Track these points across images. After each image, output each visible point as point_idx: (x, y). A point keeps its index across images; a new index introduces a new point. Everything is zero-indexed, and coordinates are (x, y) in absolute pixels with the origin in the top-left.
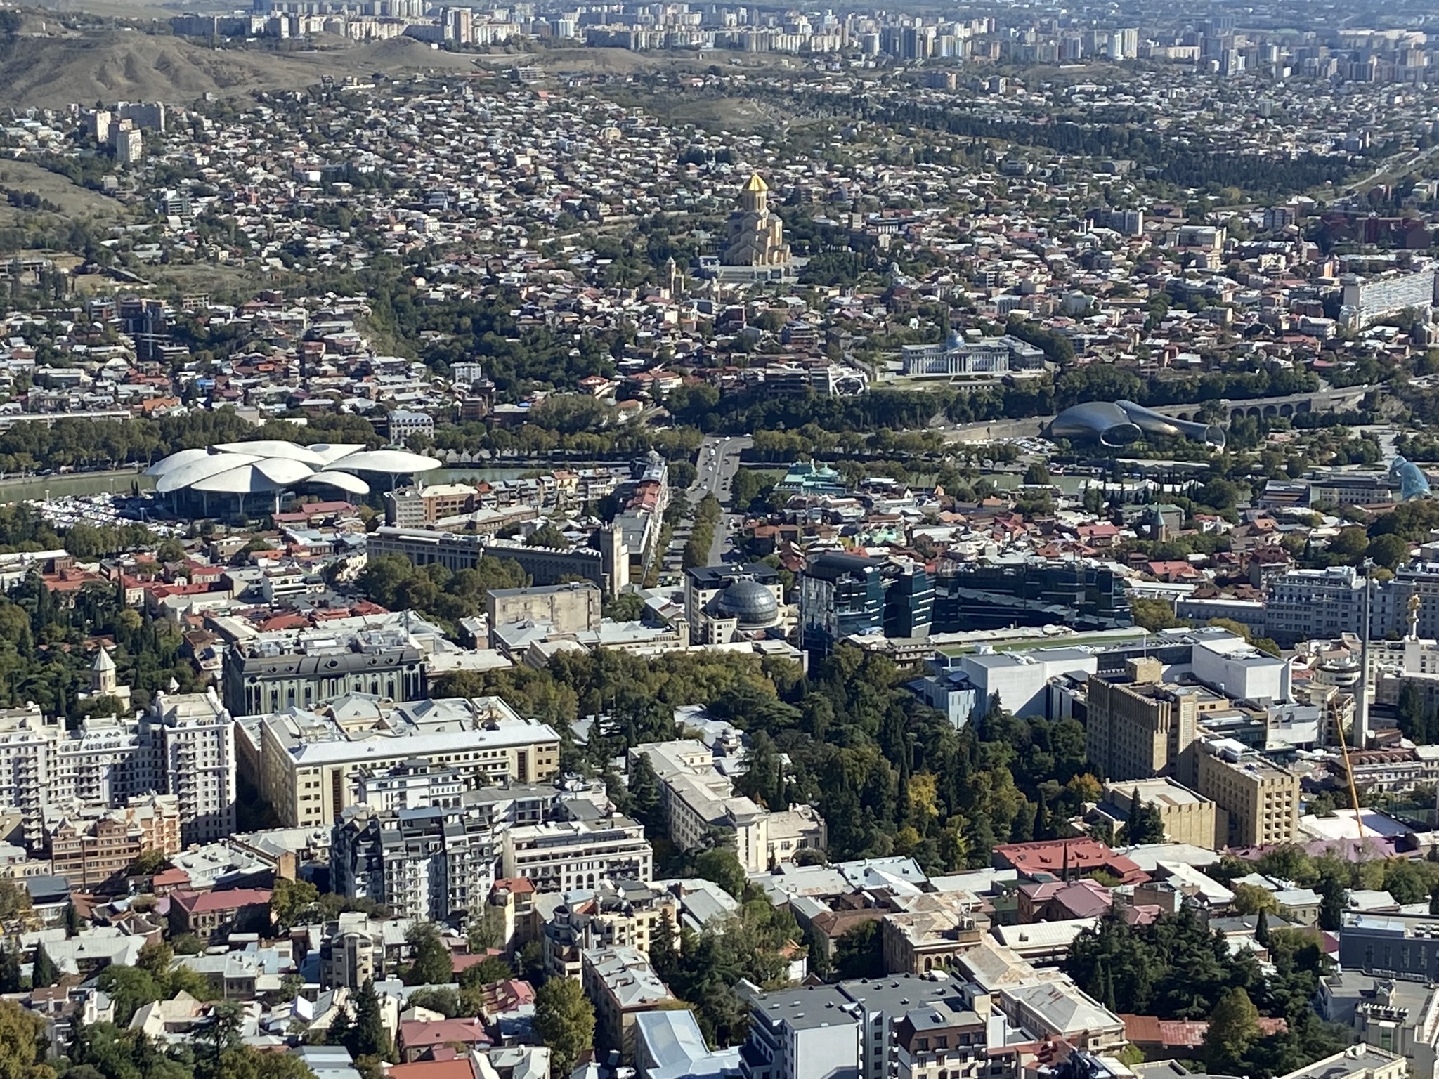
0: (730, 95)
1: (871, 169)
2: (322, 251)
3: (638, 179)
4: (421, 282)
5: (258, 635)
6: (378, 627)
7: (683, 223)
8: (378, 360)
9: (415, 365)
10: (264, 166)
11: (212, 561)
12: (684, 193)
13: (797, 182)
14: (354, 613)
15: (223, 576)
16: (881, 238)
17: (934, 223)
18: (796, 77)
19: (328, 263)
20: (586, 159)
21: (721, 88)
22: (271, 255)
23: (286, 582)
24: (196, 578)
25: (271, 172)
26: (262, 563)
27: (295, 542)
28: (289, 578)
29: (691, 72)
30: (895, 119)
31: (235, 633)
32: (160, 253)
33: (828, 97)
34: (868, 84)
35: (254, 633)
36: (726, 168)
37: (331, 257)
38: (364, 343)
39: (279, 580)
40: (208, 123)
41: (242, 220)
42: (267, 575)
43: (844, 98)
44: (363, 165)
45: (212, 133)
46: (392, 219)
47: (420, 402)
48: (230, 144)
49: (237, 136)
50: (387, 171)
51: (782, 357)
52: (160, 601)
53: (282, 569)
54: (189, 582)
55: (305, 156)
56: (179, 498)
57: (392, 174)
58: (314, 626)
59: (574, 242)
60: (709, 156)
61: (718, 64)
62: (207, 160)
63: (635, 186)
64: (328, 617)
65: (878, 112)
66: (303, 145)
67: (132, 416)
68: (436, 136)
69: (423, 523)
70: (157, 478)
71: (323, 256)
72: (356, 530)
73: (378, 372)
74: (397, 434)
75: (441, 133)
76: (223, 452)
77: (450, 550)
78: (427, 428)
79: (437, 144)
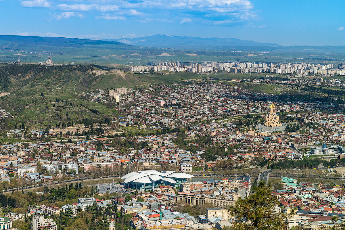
3: (243, 105)
5: (149, 219)
8: (178, 150)
9: (187, 152)
12: (254, 108)
16: (305, 120)
17: (319, 116)
20: (230, 100)
25: (152, 104)
29: (256, 79)
30: (308, 90)
31: (143, 218)
32: (126, 124)
33: (291, 84)
34: (301, 81)
36: (265, 102)
37: (167, 125)
38: (175, 146)
43: (295, 85)
47: (189, 161)
48: (143, 97)
49: (144, 95)
56: (130, 184)
57: (182, 104)
60: (261, 99)
61: (263, 77)
63: (242, 107)
67: (119, 164)
68: (193, 95)
69: (189, 191)
70: (125, 179)
71: (165, 124)
72: (173, 192)
73: (178, 153)
74: (183, 169)
75: (194, 94)
76: (141, 173)
77: (196, 198)
78: (190, 167)
79: (193, 97)
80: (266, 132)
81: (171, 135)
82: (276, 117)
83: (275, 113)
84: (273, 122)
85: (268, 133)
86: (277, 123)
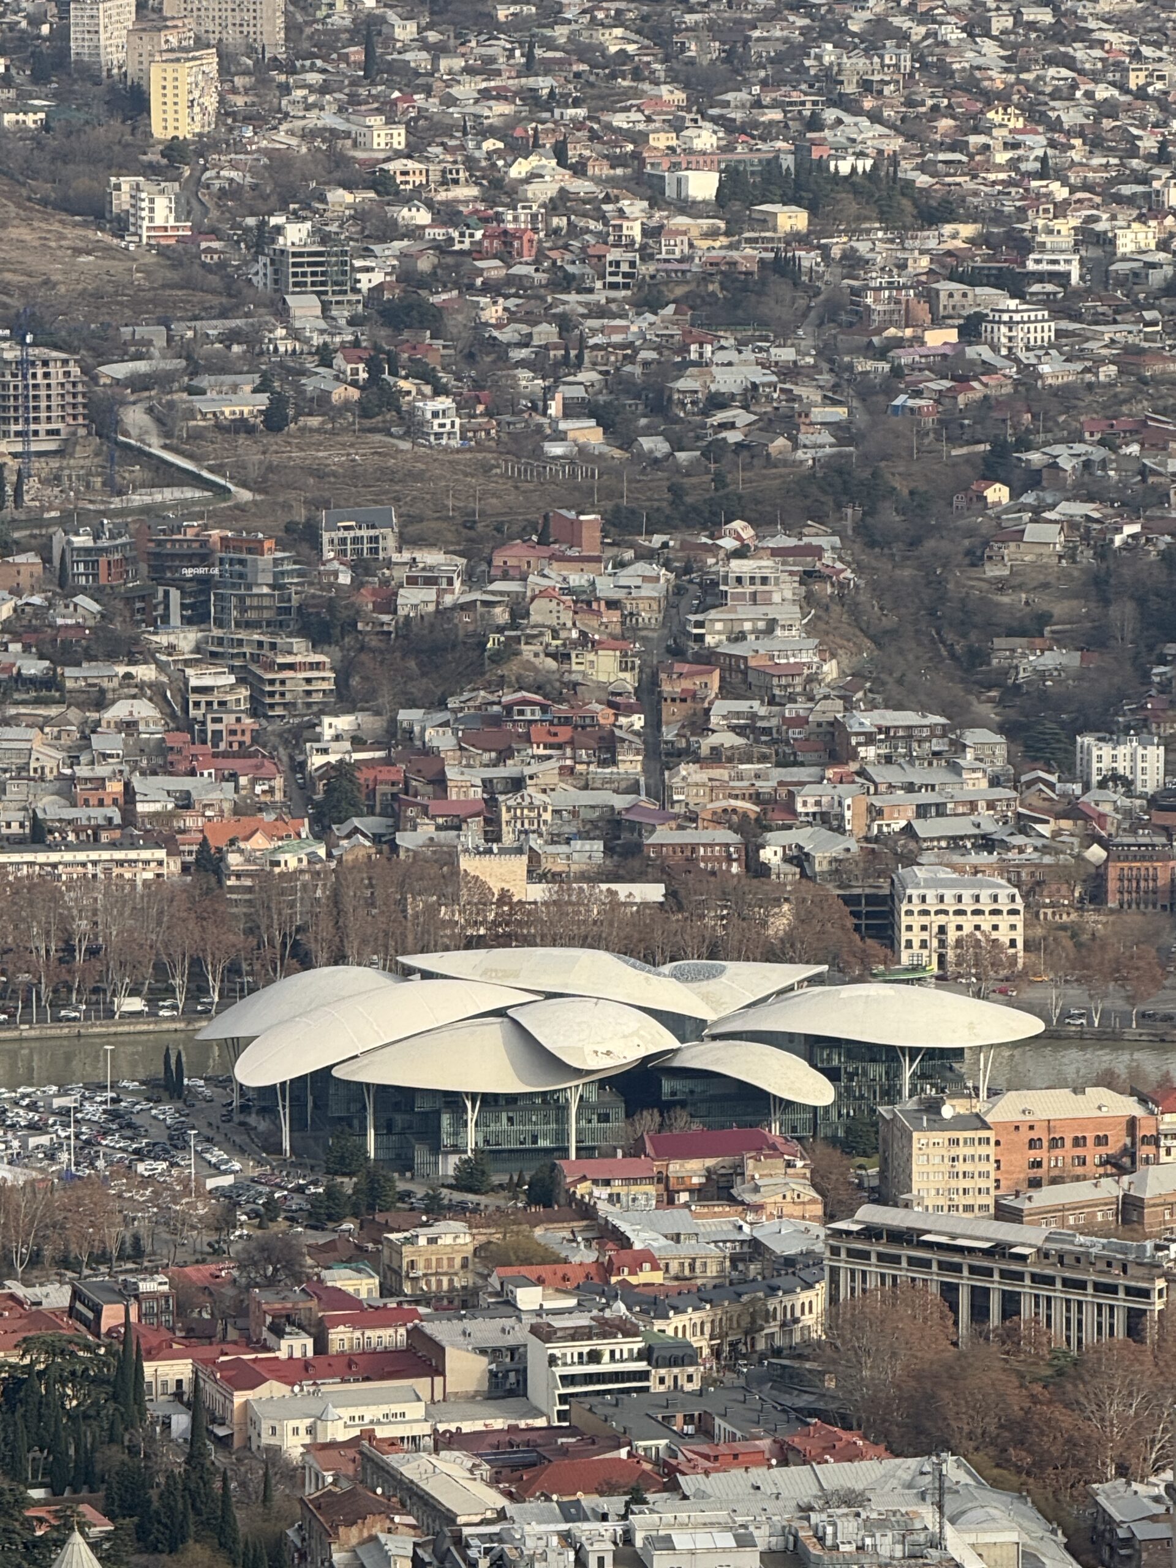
2: (718, 401)
4: (998, 494)
5: (511, 1509)
6: (852, 1500)
8: (866, 720)
9: (972, 736)
10: (560, 153)
11: (385, 1291)
14: (786, 1456)
15: (415, 1333)
19: (733, 437)
22: (571, 410)
23: (595, 1357)
24: (341, 1337)
25: (579, 170)
26: (528, 1298)
27: (624, 1242)
28: (604, 1346)
31: (447, 1499)
32: (263, 400)
35: (502, 1502)
37: (742, 417)
38: (830, 670)
39: (571, 1349)
40: (405, 31)
41: (492, 311)
42: (544, 1333)
44: (840, 151)
45: (418, 59)
46: (922, 310)
47: (987, 843)
48: (467, 89)
49: (486, 68)
50: (907, 170)
52: (239, 1398)
53: (583, 1320)
54: (321, 1347)
55: (677, 126)
56: (298, 1104)
57: (923, 180)
58: (673, 1487)
62: (399, 138)
64: (716, 1462)
66: (672, 95)
67: (173, 866)
68: (1052, 72)
69: (990, 1201)
70: (236, 1046)
71: (720, 417)
72: (797, 1211)
73: (869, 753)
74: (916, 937)
75: (1068, 62)
76: (427, 975)
77: (1066, 1282)
78: (1004, 921)
79: (1055, 95)
81: (792, 542)
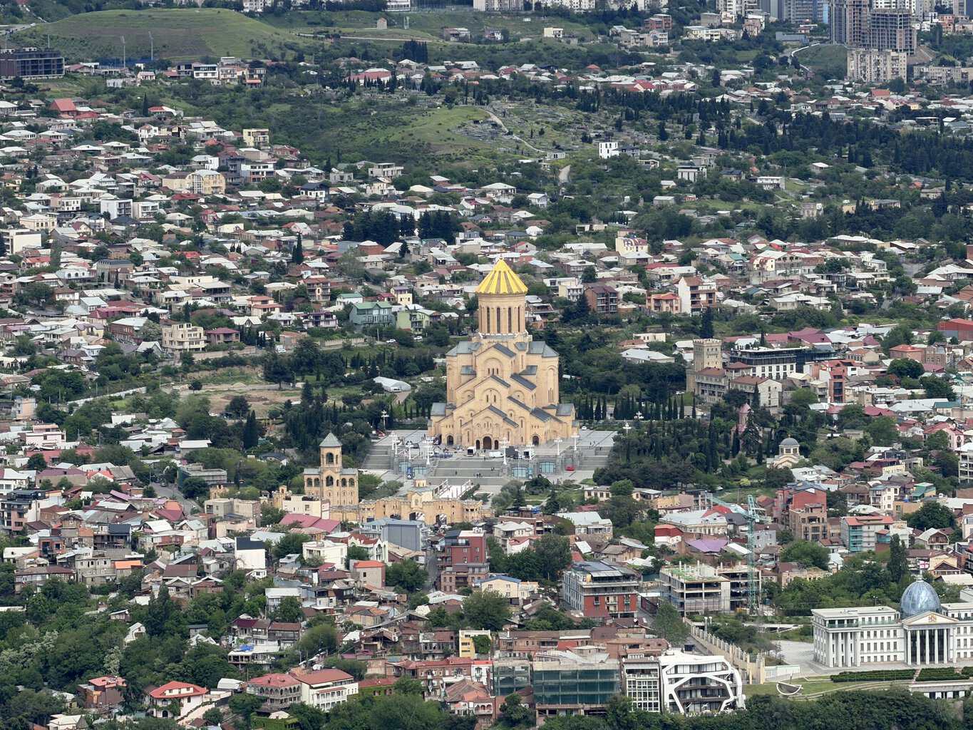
0: (449, 101)
1: (738, 248)
3: (263, 274)
7: (356, 363)
12: (358, 301)
13: (589, 276)
16: (762, 388)
17: (872, 357)
18: (582, 62)
20: (157, 235)
21: (430, 87)
29: (369, 55)
30: (785, 144)
33: (648, 101)
34: (729, 75)
36: (441, 252)
43: (680, 102)
51: (565, 636)
59: (136, 406)
60: (407, 225)
61: (423, 38)
63: (258, 289)
65: (752, 130)
80: (455, 491)
82: (531, 369)
83: (520, 339)
84: (507, 406)
85: (470, 503)
86: (539, 413)
